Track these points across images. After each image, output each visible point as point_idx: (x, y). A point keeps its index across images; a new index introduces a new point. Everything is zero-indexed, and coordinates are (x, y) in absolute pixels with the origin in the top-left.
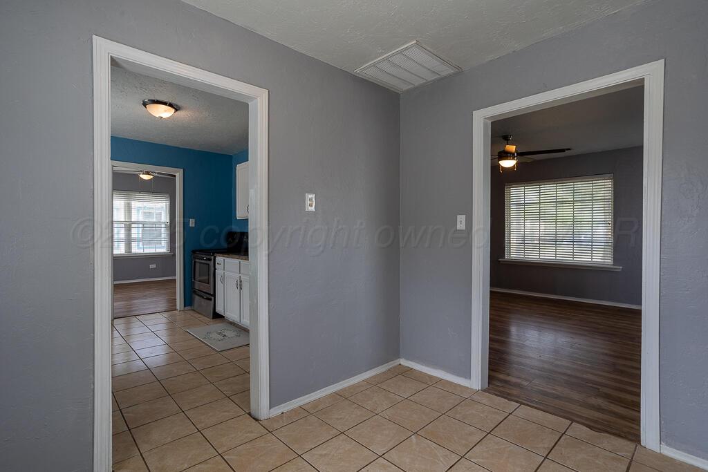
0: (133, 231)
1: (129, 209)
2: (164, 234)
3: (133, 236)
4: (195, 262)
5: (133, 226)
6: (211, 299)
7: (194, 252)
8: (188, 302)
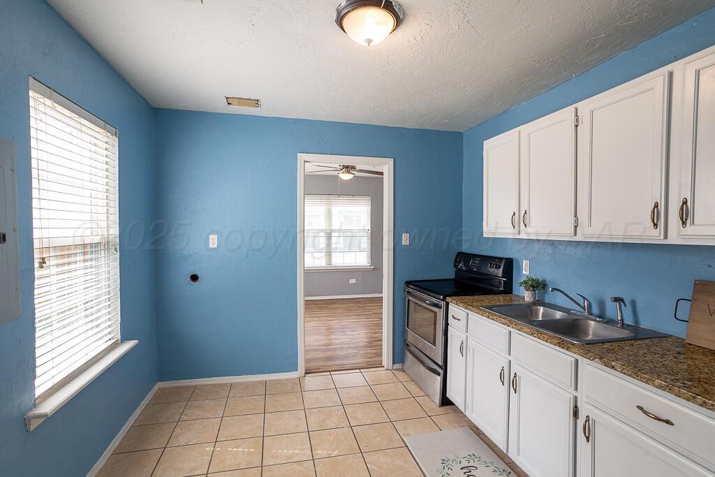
0: (334, 240)
1: (329, 215)
2: (365, 243)
3: (333, 246)
4: (409, 300)
5: (333, 234)
6: (439, 374)
7: (408, 283)
8: (398, 358)
